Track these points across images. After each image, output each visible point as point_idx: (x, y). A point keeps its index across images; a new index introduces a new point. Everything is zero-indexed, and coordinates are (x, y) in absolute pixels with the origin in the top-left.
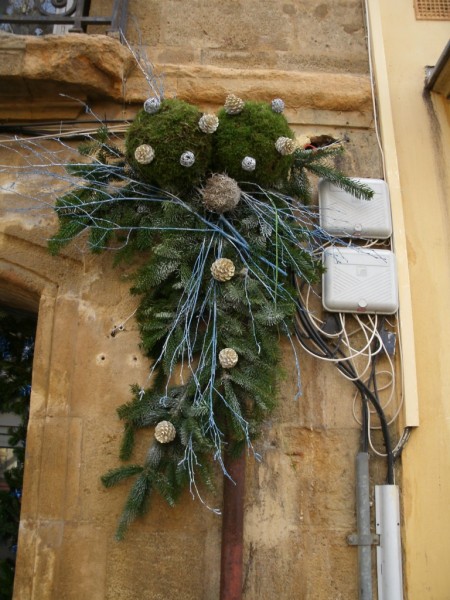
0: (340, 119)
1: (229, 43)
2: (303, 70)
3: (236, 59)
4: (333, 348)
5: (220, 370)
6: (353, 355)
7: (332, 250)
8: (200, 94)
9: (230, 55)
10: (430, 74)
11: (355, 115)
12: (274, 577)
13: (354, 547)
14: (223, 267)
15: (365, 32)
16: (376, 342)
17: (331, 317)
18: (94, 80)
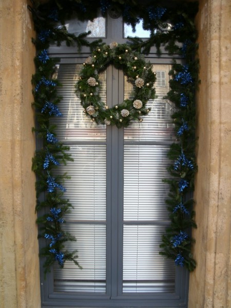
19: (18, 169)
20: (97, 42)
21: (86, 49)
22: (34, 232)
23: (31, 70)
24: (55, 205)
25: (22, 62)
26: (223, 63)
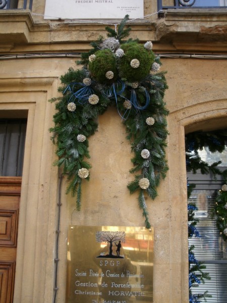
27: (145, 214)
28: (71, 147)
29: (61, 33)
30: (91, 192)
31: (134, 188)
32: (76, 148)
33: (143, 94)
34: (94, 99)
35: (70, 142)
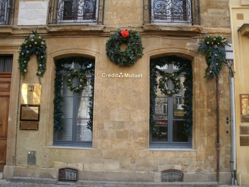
0: (227, 35)
1: (212, 24)
2: (222, 28)
3: (213, 27)
4: (226, 63)
5: (216, 65)
6: (229, 64)
7: (226, 53)
8: (210, 32)
9: (213, 26)
10: (239, 28)
11: (229, 35)
12: (221, 87)
13: (229, 84)
14: (216, 55)
15: (230, 22)
16: (231, 63)
17: (226, 60)
18: (198, 31)
19: (49, 100)
20: (72, 70)
21: (69, 72)
22: (52, 120)
23: (55, 77)
24: (59, 113)
25: (52, 75)
26: (97, 75)
27: (40, 80)
28: (23, 64)
29: (22, 31)
30: (28, 75)
31: (37, 74)
32: (24, 64)
33: (40, 50)
34: (28, 52)
35: (22, 63)
